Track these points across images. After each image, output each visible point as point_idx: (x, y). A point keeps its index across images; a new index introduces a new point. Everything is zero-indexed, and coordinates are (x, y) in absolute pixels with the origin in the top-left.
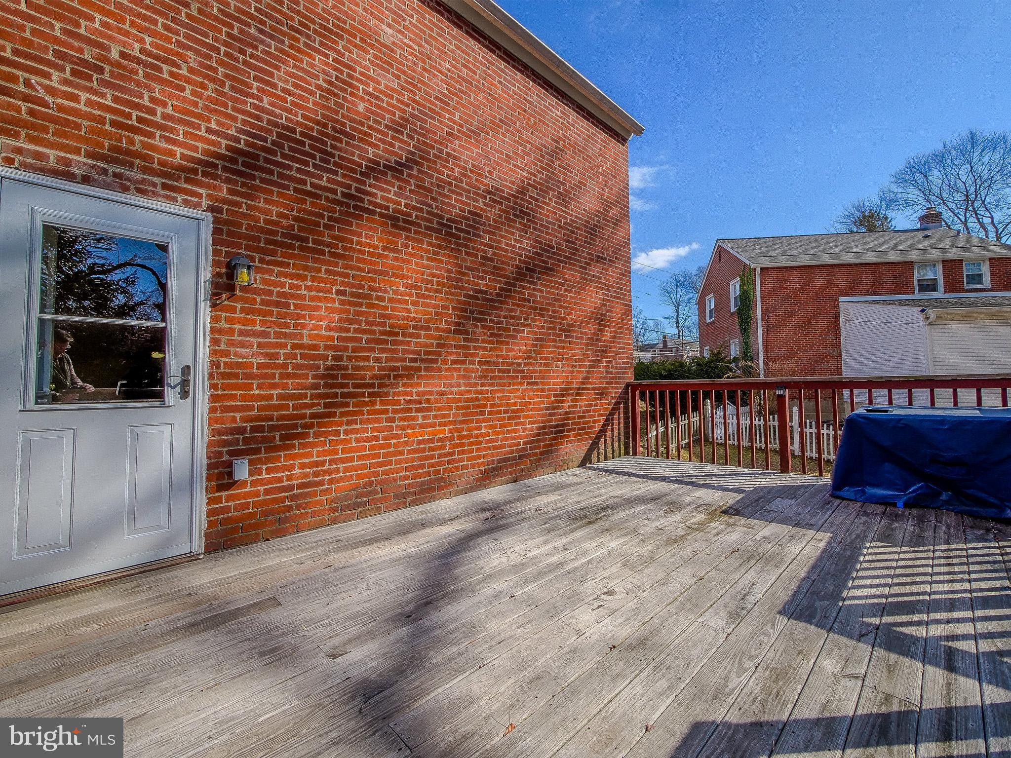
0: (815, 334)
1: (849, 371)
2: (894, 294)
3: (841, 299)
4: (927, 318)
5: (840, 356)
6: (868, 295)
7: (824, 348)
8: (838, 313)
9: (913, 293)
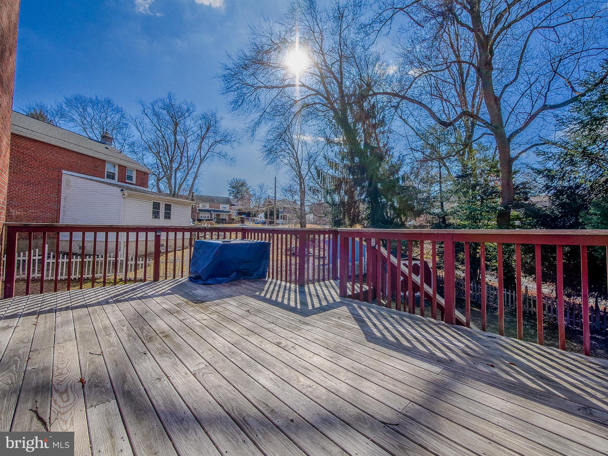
0: (43, 192)
1: (64, 221)
2: (95, 176)
3: (63, 172)
4: (124, 195)
5: (60, 209)
6: (81, 173)
7: (49, 202)
8: (60, 180)
9: (104, 178)
